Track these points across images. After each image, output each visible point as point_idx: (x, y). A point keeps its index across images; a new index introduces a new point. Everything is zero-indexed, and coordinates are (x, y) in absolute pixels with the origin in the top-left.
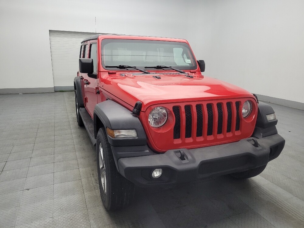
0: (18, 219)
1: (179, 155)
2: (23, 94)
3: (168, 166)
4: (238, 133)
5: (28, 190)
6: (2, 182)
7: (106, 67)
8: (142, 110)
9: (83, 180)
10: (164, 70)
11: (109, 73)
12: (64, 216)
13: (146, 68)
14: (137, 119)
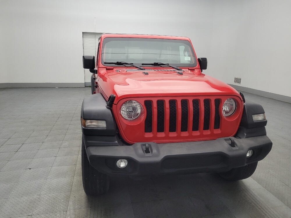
0: (12, 192)
1: (144, 148)
2: (59, 88)
3: (131, 157)
4: (217, 131)
5: (30, 169)
6: (13, 161)
7: (105, 63)
8: (114, 103)
9: (77, 165)
10: (161, 67)
11: (107, 69)
12: (49, 195)
13: (143, 64)
14: (109, 111)
